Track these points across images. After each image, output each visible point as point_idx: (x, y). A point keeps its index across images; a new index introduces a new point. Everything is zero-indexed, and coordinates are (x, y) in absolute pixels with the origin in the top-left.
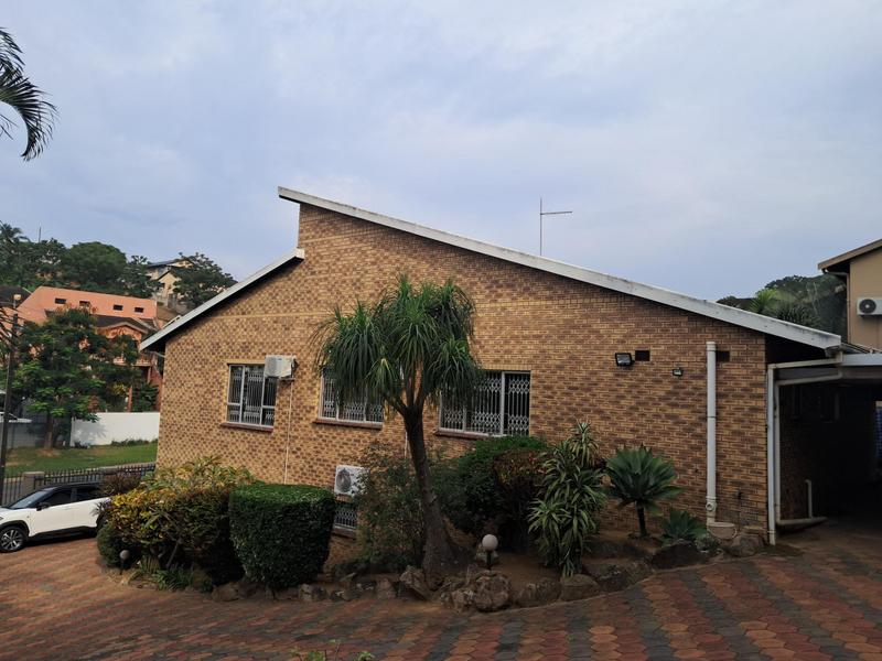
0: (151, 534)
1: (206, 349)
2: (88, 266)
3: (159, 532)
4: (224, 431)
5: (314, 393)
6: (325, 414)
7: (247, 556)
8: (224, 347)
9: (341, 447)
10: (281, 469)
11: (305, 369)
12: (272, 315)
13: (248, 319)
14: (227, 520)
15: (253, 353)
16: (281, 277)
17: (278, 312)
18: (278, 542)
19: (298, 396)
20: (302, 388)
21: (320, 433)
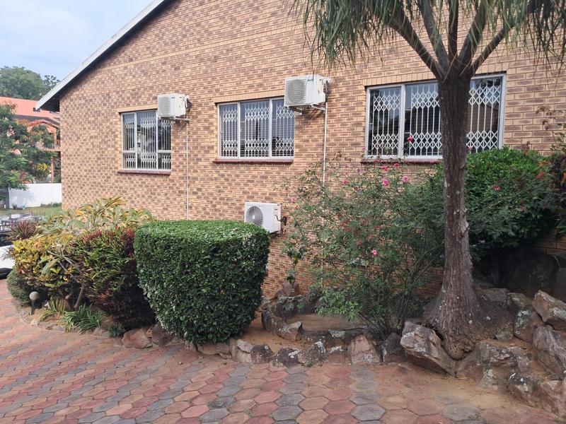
0: (55, 278)
1: (98, 101)
2: (13, 83)
3: (63, 275)
4: (121, 177)
5: (212, 132)
6: (224, 153)
7: (162, 307)
8: (114, 97)
9: (245, 185)
10: (182, 210)
11: (200, 109)
12: (160, 56)
13: (135, 65)
14: (134, 263)
15: (144, 98)
16: (167, 14)
17: (166, 53)
18: (204, 290)
19: (195, 137)
20: (198, 129)
21: (222, 172)
